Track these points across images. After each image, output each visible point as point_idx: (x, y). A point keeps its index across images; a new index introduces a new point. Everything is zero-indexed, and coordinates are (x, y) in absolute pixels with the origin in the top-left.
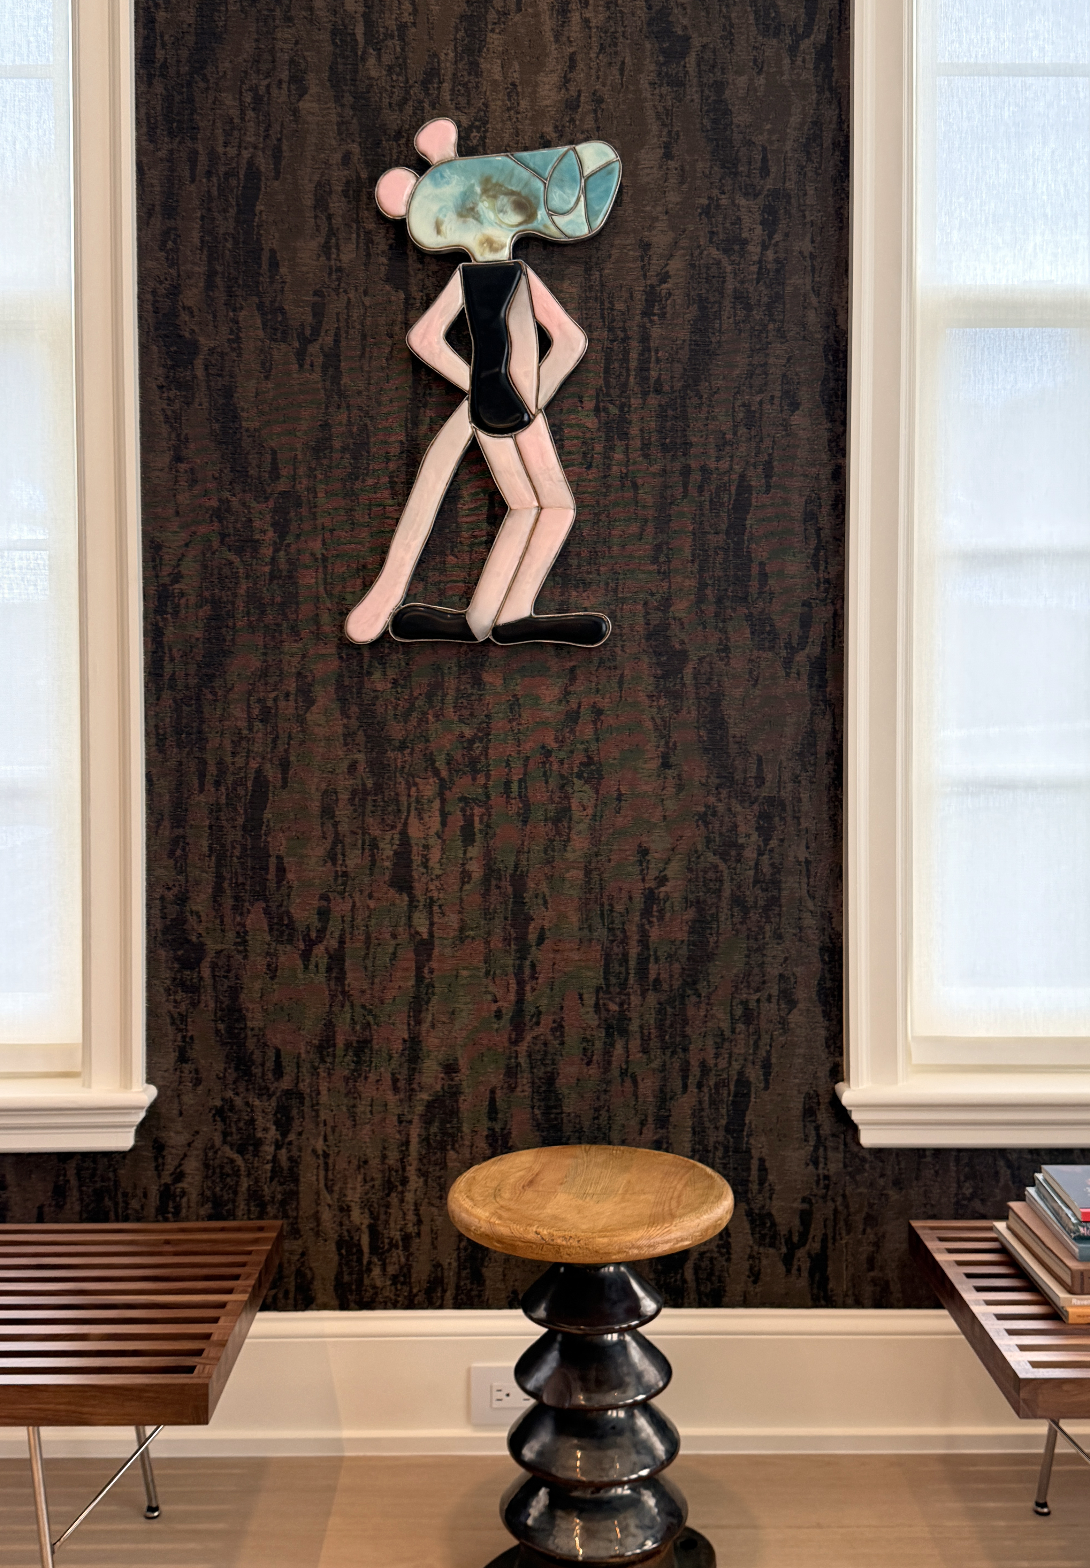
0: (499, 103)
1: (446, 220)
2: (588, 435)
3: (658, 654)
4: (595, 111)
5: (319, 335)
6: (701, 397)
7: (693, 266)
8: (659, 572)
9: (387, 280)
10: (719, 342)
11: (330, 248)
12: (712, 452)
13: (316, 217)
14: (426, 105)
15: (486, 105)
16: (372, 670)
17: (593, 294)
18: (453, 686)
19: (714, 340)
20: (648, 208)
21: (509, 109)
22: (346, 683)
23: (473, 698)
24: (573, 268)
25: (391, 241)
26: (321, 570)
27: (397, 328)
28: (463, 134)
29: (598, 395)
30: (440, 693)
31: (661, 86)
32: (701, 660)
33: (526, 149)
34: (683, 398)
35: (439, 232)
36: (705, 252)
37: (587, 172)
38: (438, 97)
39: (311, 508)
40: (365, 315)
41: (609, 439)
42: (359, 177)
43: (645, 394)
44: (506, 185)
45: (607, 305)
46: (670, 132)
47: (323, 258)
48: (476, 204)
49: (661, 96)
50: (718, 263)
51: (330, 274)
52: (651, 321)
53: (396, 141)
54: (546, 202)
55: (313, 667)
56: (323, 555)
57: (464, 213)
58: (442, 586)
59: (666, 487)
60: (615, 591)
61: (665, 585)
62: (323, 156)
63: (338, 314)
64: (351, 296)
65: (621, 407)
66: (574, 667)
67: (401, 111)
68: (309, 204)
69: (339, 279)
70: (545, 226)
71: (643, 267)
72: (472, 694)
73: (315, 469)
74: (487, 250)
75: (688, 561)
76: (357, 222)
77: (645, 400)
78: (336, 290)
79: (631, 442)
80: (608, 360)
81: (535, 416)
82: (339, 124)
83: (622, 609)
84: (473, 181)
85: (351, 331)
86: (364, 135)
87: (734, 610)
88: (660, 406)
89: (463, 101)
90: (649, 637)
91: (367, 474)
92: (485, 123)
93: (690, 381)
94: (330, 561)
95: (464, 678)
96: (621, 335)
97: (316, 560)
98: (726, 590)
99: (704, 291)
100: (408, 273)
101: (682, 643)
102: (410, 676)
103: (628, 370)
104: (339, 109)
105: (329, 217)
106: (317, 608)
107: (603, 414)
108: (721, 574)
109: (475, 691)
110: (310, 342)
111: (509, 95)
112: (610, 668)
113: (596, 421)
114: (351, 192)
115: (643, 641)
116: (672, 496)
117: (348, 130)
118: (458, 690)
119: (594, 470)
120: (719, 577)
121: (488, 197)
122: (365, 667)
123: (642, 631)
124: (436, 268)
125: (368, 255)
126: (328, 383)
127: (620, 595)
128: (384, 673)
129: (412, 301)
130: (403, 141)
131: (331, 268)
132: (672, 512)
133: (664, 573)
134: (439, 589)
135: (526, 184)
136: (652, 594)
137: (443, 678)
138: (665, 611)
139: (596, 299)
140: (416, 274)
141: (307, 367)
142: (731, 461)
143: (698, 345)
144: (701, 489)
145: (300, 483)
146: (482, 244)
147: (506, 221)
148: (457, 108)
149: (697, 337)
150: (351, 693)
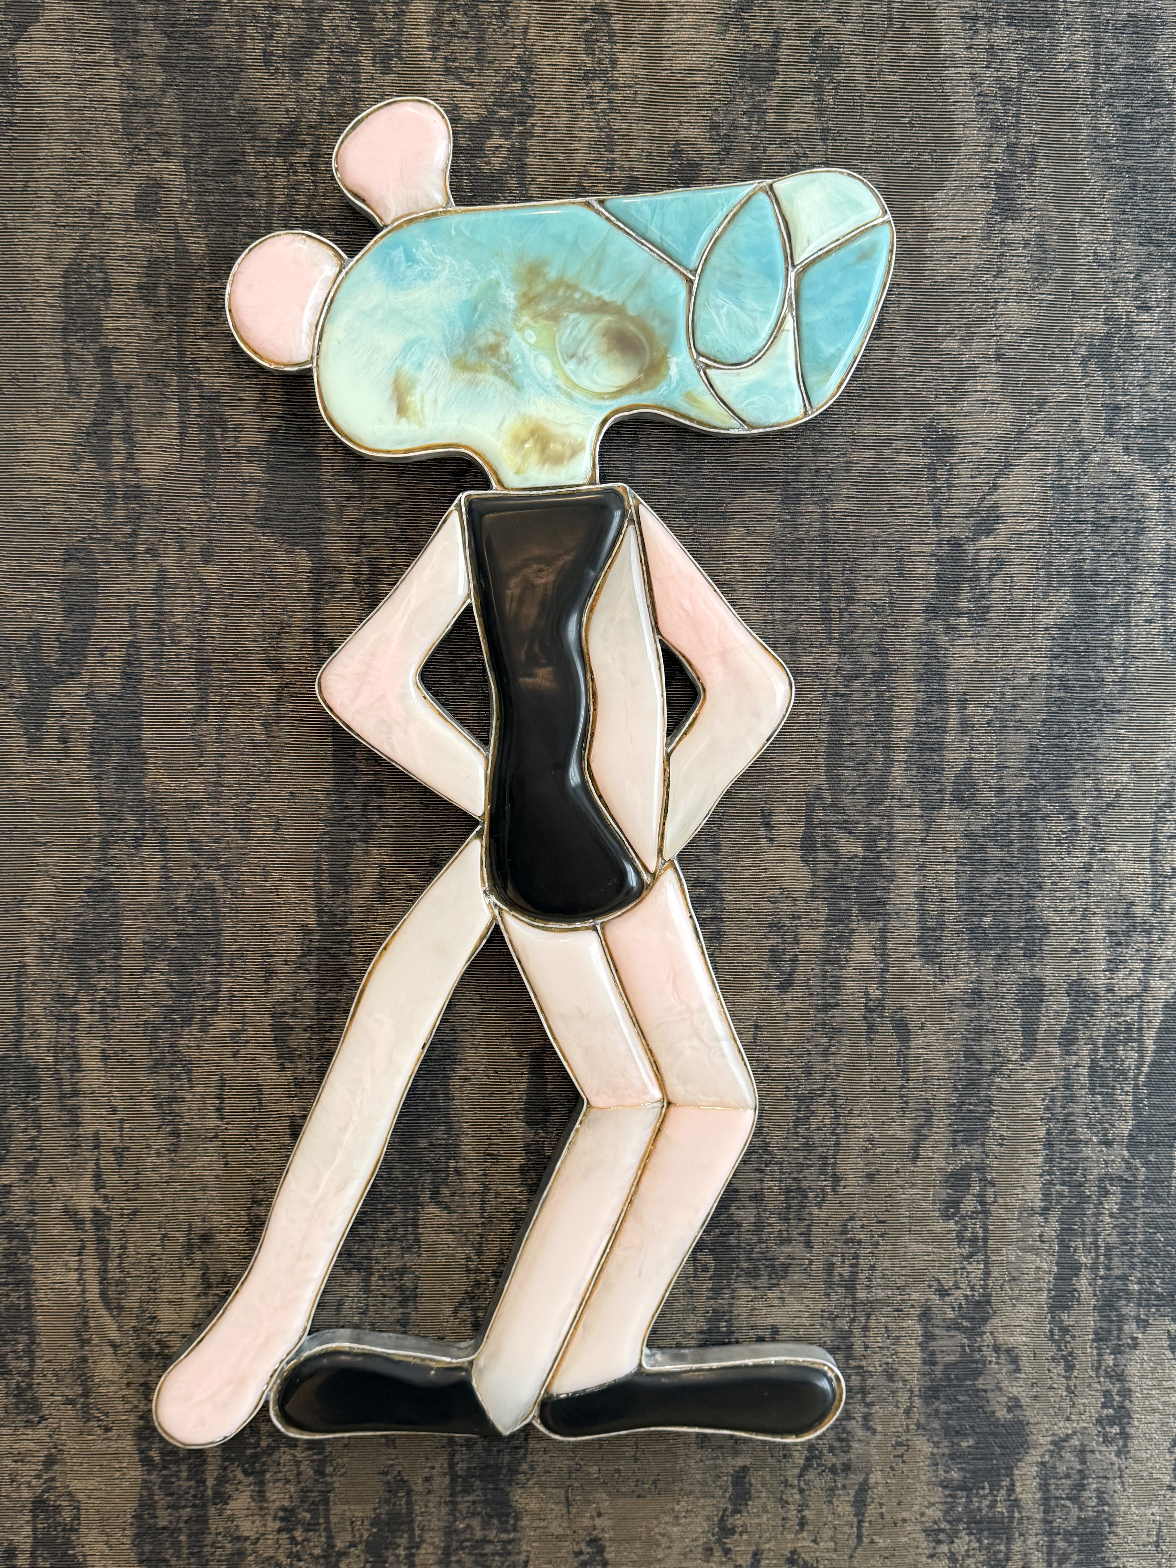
0: (562, 59)
1: (423, 376)
2: (785, 906)
3: (953, 1433)
4: (818, 88)
5: (81, 663)
6: (1073, 816)
7: (1062, 490)
8: (960, 1240)
9: (265, 522)
10: (1122, 680)
11: (108, 437)
12: (1101, 951)
13: (67, 355)
14: (365, 61)
15: (527, 64)
16: (229, 1488)
17: (802, 562)
18: (435, 1523)
19: (1110, 677)
20: (951, 344)
21: (587, 77)
22: (162, 1523)
23: (489, 1549)
24: (752, 497)
25: (272, 423)
26: (91, 1247)
27: (290, 646)
28: (463, 142)
29: (810, 809)
30: (403, 1541)
31: (990, 24)
32: (1059, 1444)
33: (632, 187)
34: (1027, 818)
35: (402, 410)
36: (1096, 458)
37: (802, 256)
38: (396, 39)
39: (62, 1096)
40: (204, 611)
41: (837, 917)
42: (183, 252)
43: (931, 807)
44: (587, 287)
45: (838, 589)
46: (1011, 148)
47: (88, 465)
48: (503, 336)
49: (991, 49)
50: (1129, 483)
51: (109, 506)
52: (950, 629)
53: (285, 156)
54: (692, 334)
55: (75, 1485)
56: (96, 1211)
57: (472, 359)
58: (408, 1280)
59: (979, 1033)
60: (850, 1286)
61: (976, 1269)
62: (84, 191)
63: (132, 609)
64: (168, 562)
65: (870, 839)
66: (744, 1469)
67: (297, 75)
68: (49, 318)
69: (134, 519)
70: (689, 397)
71: (934, 494)
72: (485, 1541)
73: (75, 1001)
74: (534, 457)
75: (1032, 1212)
76: (182, 370)
77: (929, 822)
78: (128, 547)
79: (894, 923)
80: (838, 722)
81: (654, 876)
82: (128, 107)
83: (866, 1328)
84: (495, 274)
85: (171, 652)
86: (195, 137)
87: (1143, 1324)
88: (967, 835)
89: (465, 51)
90: (931, 1394)
91: (214, 1010)
92: (525, 114)
93: (1046, 777)
94: (116, 1225)
95: (465, 1502)
96: (872, 662)
97: (79, 1224)
98: (1124, 1278)
99: (1089, 554)
100: (318, 504)
101: (1015, 1405)
102: (326, 1502)
103: (888, 748)
104: (127, 66)
105: (105, 357)
106: (84, 1342)
107: (822, 855)
108: (1114, 1239)
109: (492, 1535)
110: (59, 679)
111: (588, 38)
112: (833, 1470)
113: (805, 871)
114: (162, 291)
115: (917, 1402)
116: (996, 1053)
117: (150, 123)
118: (450, 1532)
119: (797, 992)
120: (1109, 1248)
121: (536, 316)
122: (210, 1482)
123: (915, 1381)
124: (396, 494)
125: (212, 456)
126: (108, 783)
127: (862, 1295)
128: (260, 1496)
129: (330, 577)
130: (303, 155)
131: (111, 490)
132: (993, 1092)
133: (974, 1240)
134: (401, 1289)
135: (640, 284)
136: (943, 1292)
137: (409, 1503)
138: (973, 1332)
139: (810, 574)
140: (341, 509)
141: (51, 743)
142: (1145, 971)
143: (1066, 688)
144: (1068, 1040)
145: (35, 1035)
146: (519, 442)
147: (585, 383)
148: (448, 71)
149: (1068, 670)
150: (176, 1545)
